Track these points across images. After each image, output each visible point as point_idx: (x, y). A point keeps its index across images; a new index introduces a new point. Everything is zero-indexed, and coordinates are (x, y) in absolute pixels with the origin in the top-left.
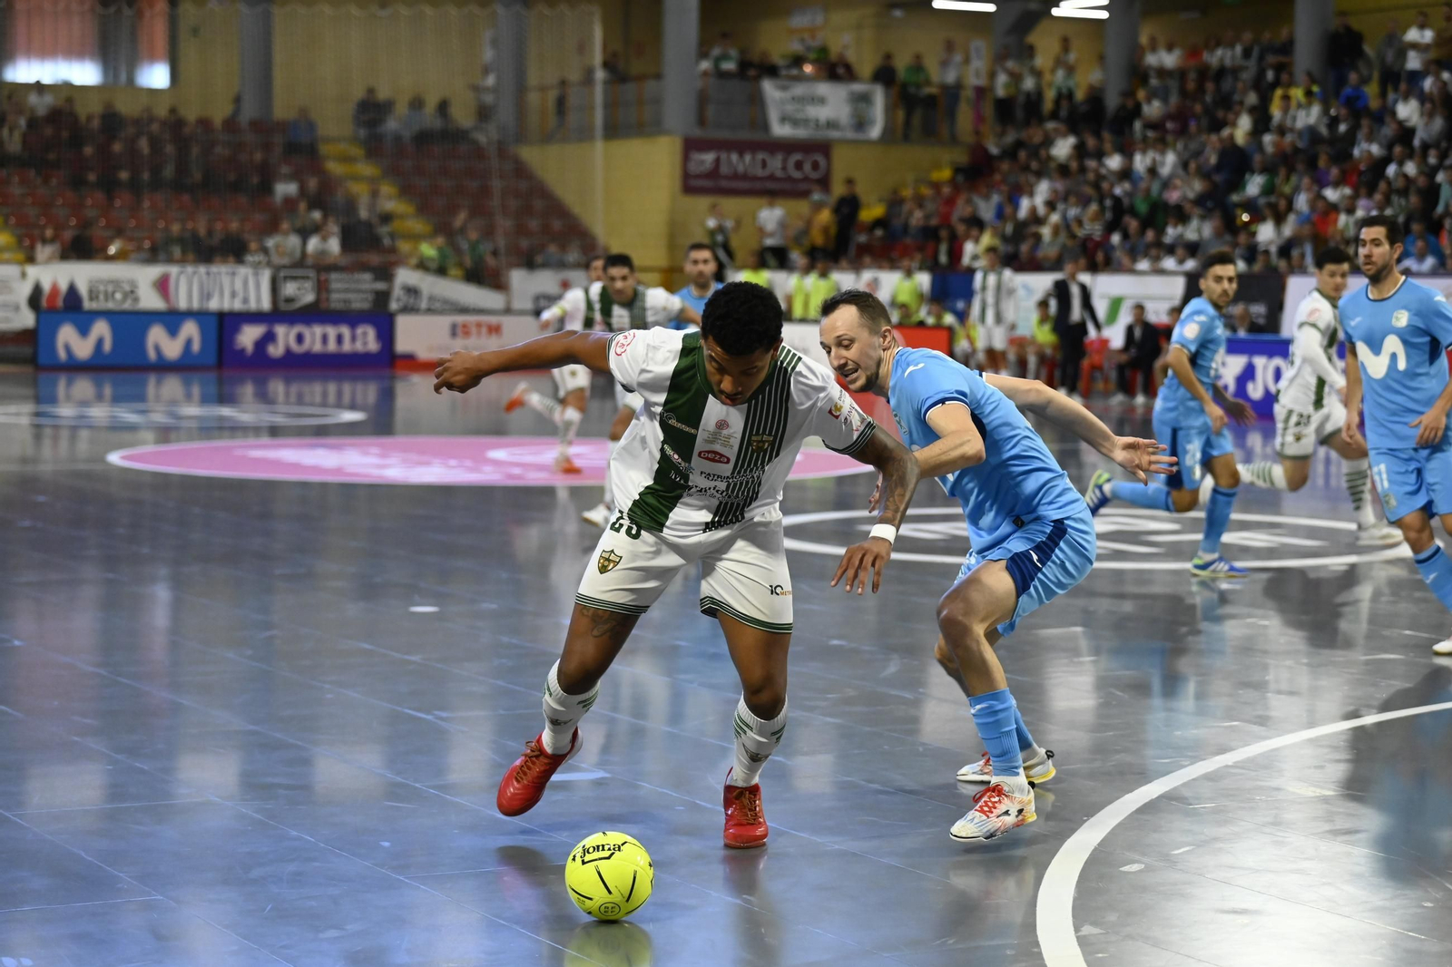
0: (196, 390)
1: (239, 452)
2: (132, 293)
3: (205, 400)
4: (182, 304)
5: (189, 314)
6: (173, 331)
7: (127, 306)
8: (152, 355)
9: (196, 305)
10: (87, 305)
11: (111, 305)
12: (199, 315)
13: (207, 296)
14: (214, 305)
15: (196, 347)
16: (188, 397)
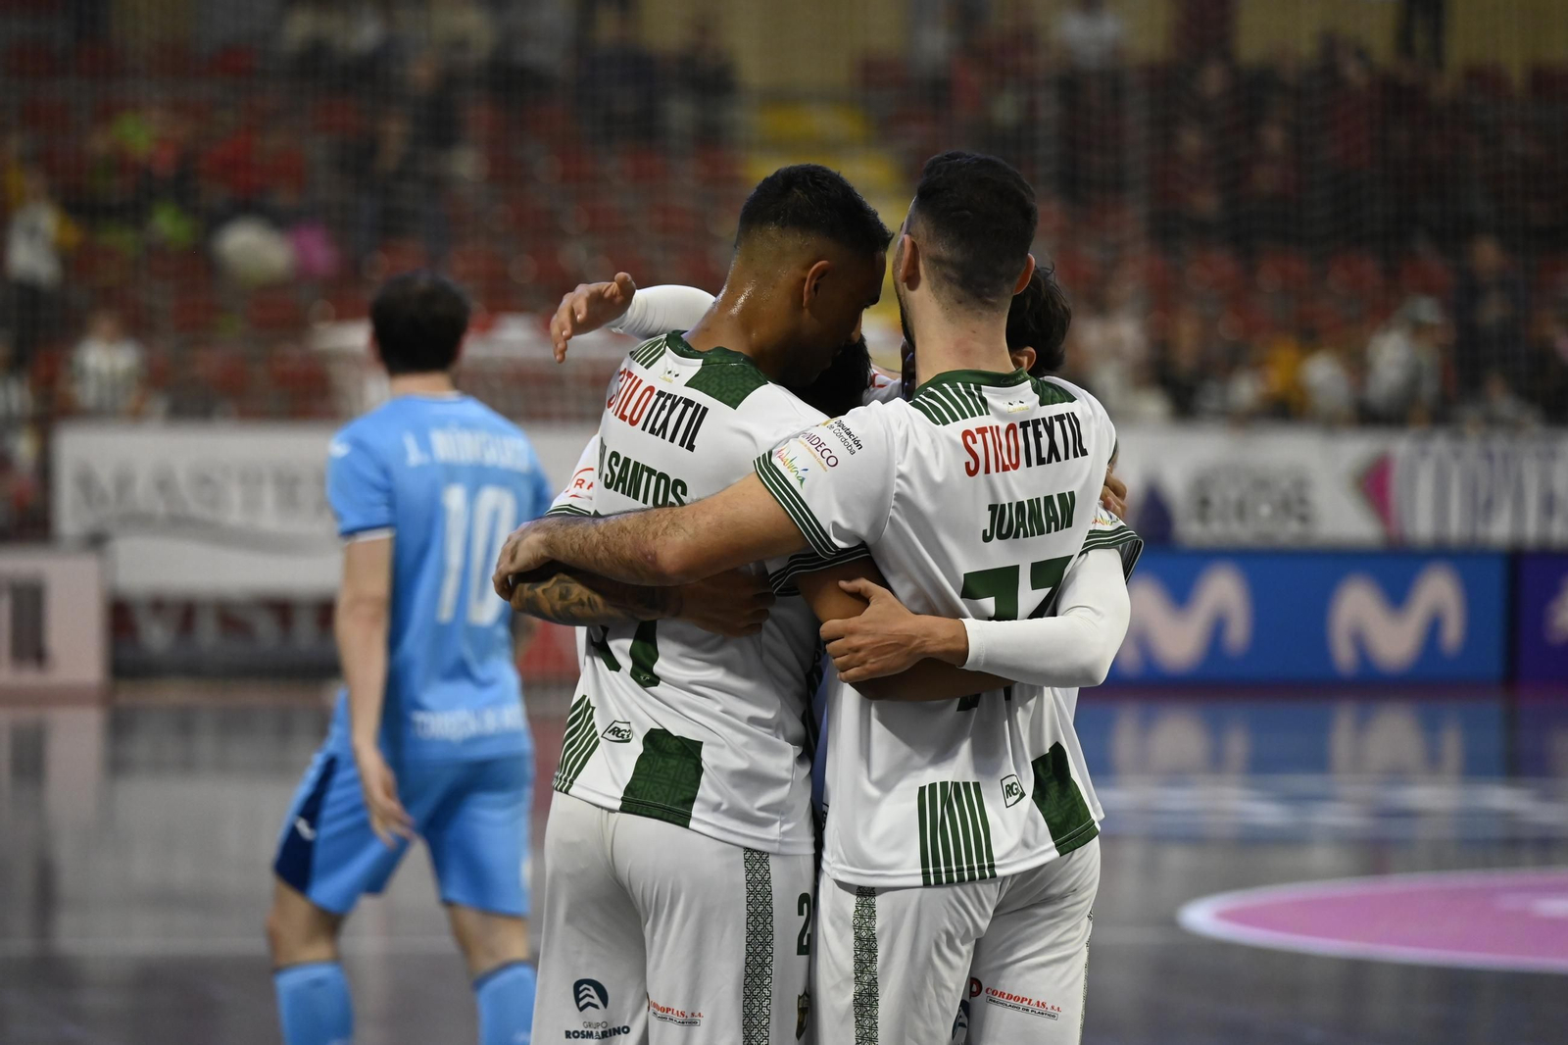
0: (1452, 743)
1: (1511, 903)
2: (1296, 502)
3: (1475, 769)
4: (1422, 525)
5: (1440, 553)
6: (1397, 595)
7: (1288, 532)
8: (1344, 654)
9: (1456, 527)
10: (1190, 530)
11: (1242, 533)
12: (1463, 558)
13: (1482, 507)
14: (1500, 530)
15: (1453, 632)
16: (1433, 761)
